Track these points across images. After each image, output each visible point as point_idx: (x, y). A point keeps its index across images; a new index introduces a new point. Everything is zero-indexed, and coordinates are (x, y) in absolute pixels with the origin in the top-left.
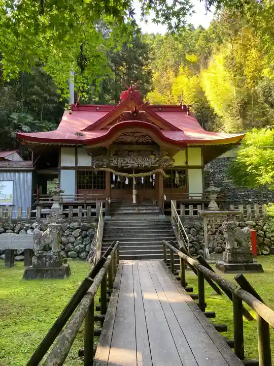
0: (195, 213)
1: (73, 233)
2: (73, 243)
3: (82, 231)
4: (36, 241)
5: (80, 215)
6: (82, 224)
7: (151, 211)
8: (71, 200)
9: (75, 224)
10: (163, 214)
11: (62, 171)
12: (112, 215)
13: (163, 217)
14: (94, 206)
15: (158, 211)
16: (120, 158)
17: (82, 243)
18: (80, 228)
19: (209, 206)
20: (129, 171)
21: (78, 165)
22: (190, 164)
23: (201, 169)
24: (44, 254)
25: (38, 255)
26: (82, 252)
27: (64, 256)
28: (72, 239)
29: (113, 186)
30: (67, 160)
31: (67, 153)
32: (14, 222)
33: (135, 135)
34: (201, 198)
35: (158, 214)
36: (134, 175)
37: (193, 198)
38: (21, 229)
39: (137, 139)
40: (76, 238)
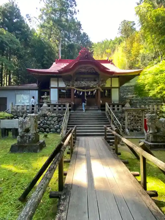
0: (118, 109)
1: (53, 119)
2: (53, 124)
3: (58, 118)
4: (20, 126)
5: (57, 110)
6: (58, 114)
7: (93, 109)
8: (55, 103)
9: (54, 115)
10: (100, 110)
11: (51, 89)
12: (74, 110)
13: (100, 111)
14: (64, 106)
15: (97, 109)
16: (78, 82)
17: (58, 124)
18: (57, 116)
19: (125, 106)
20: (83, 88)
21: (59, 86)
22: (113, 86)
23: (118, 89)
24: (26, 134)
25: (21, 135)
26: (58, 129)
27: (49, 131)
28: (53, 122)
29: (75, 97)
30: (53, 84)
31: (53, 81)
32: (23, 113)
33: (87, 68)
34: (118, 102)
35: (98, 110)
36: (85, 90)
37: (115, 102)
38: (26, 117)
39: (87, 70)
40: (55, 122)
